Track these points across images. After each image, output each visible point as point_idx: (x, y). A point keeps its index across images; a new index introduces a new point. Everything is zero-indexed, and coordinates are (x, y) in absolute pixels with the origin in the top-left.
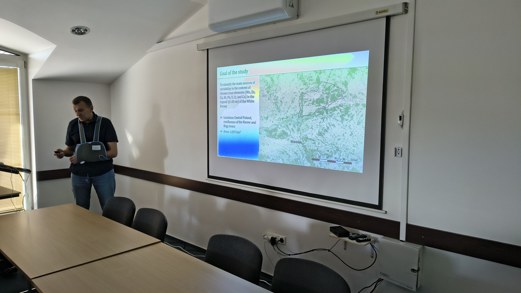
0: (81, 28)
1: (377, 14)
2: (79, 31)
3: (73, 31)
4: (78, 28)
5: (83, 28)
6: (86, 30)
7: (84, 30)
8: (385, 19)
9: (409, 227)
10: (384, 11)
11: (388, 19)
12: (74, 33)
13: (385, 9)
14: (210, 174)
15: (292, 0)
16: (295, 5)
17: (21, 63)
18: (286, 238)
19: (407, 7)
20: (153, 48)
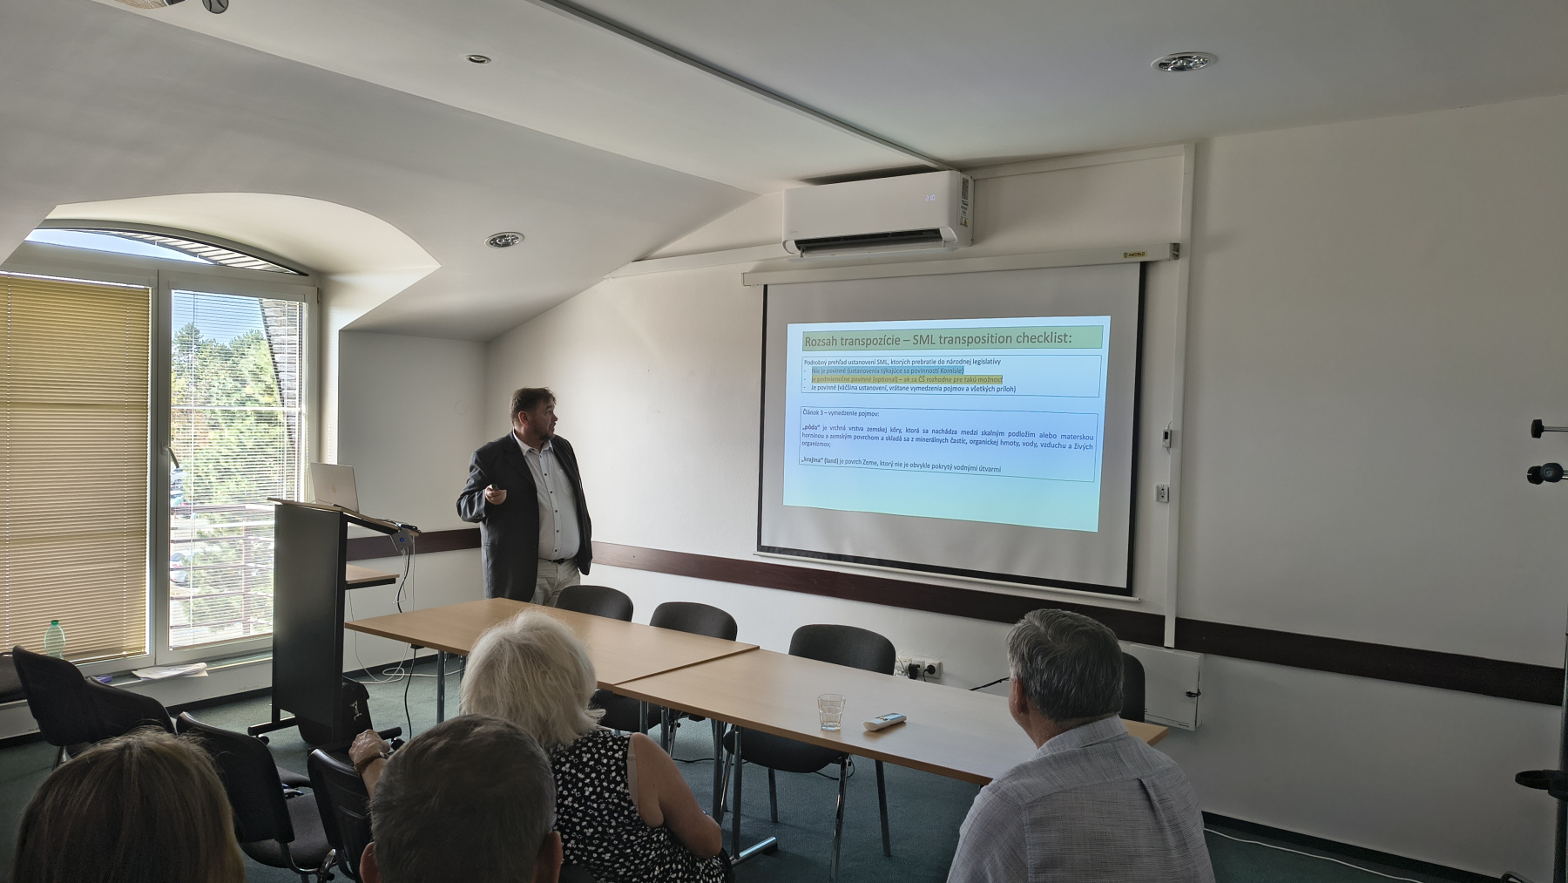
0: (507, 235)
1: (1126, 257)
2: (500, 241)
3: (492, 241)
4: (503, 235)
5: (515, 236)
6: (518, 238)
7: (513, 239)
8: (1139, 265)
9: (1181, 623)
10: (1139, 254)
11: (1145, 267)
12: (492, 244)
13: (1141, 252)
14: (764, 543)
15: (965, 213)
16: (969, 223)
17: (311, 292)
18: (940, 664)
19: (1178, 251)
20: (621, 271)
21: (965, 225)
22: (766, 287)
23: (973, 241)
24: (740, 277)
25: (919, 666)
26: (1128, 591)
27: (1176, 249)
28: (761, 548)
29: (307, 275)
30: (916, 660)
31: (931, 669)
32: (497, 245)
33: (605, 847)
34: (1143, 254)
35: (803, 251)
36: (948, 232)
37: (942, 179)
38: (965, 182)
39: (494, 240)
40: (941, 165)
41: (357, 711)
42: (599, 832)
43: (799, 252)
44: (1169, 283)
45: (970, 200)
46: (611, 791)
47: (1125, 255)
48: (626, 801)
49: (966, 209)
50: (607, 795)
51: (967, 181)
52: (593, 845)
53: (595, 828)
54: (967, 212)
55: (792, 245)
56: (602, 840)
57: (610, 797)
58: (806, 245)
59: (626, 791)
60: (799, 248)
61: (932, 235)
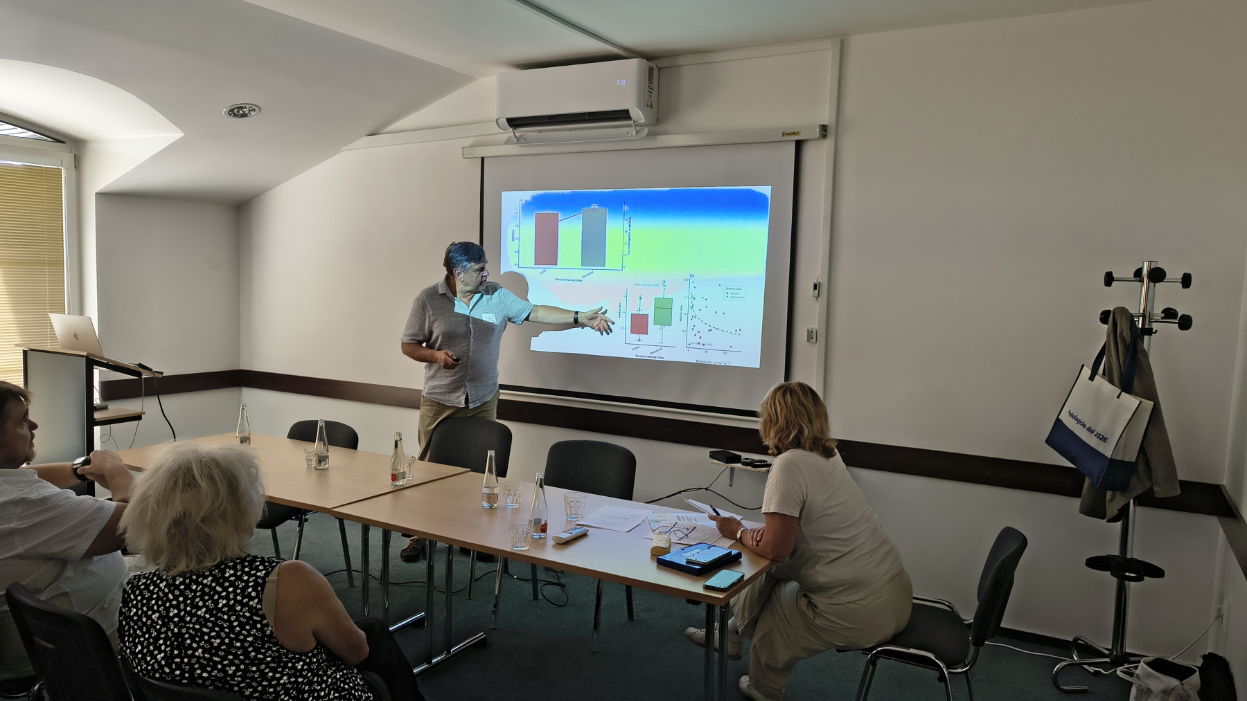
0: (245, 107)
1: (783, 136)
2: (238, 112)
3: (230, 111)
4: (240, 106)
5: (250, 107)
6: (254, 110)
7: (250, 110)
8: (794, 143)
10: (794, 133)
11: (799, 145)
12: (231, 114)
13: (796, 131)
15: (650, 96)
16: (655, 105)
17: (69, 158)
19: (826, 131)
20: (356, 144)
21: (651, 107)
22: (483, 159)
23: (658, 121)
24: (461, 150)
27: (824, 128)
29: (64, 143)
32: (235, 115)
33: (230, 660)
34: (798, 133)
35: (514, 128)
36: (637, 114)
37: (633, 64)
38: (651, 69)
39: (232, 110)
40: (630, 53)
42: (225, 644)
43: (511, 129)
44: (818, 158)
45: (655, 85)
46: (243, 605)
47: (783, 134)
48: (258, 615)
49: (652, 93)
50: (238, 608)
51: (653, 68)
52: (218, 656)
53: (223, 639)
54: (652, 95)
55: (504, 121)
56: (227, 652)
57: (241, 610)
58: (515, 123)
59: (259, 606)
60: (511, 126)
61: (623, 115)
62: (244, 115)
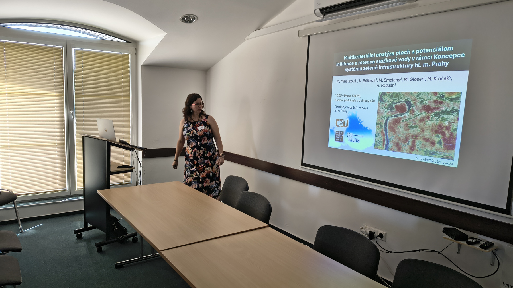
0: (190, 17)
2: (188, 19)
3: (183, 19)
4: (187, 17)
5: (192, 16)
6: (194, 18)
7: (192, 18)
12: (184, 21)
14: (304, 162)
17: (132, 50)
18: (386, 233)
20: (251, 35)
22: (309, 36)
24: (297, 32)
25: (375, 233)
26: (507, 211)
28: (303, 164)
29: (131, 43)
30: (373, 230)
31: (381, 236)
32: (186, 21)
35: (325, 15)
41: (115, 227)
43: (322, 16)
55: (318, 11)
58: (326, 11)
60: (322, 13)
62: (190, 22)
